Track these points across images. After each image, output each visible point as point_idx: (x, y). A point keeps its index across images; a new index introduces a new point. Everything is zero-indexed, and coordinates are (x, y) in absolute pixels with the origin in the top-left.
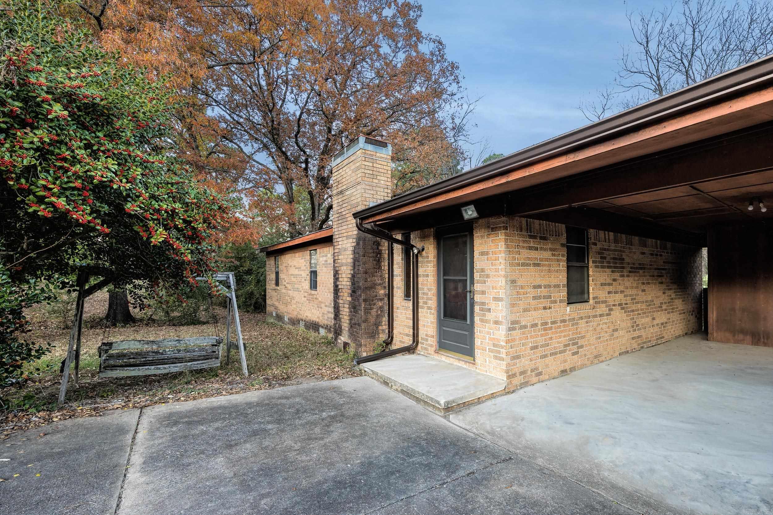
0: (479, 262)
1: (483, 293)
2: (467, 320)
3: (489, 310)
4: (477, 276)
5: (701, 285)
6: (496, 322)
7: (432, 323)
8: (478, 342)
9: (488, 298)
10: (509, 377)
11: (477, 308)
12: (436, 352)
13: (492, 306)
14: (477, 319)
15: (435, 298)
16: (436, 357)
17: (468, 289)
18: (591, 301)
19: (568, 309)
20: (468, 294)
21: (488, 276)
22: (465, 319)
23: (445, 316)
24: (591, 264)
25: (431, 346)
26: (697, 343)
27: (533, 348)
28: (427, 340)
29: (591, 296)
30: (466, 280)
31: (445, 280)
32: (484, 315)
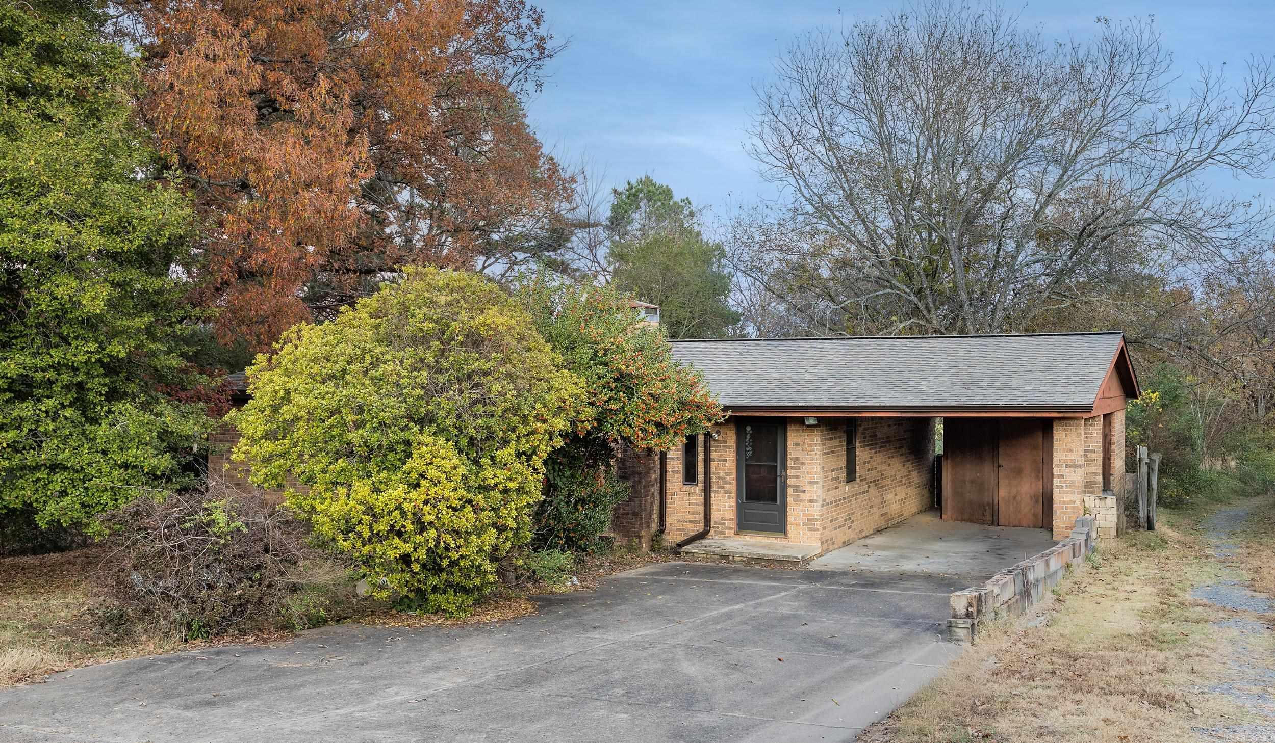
0: (792, 452)
1: (798, 477)
2: (776, 501)
3: (804, 491)
4: (790, 463)
5: (934, 451)
6: (811, 501)
7: (731, 506)
8: (791, 519)
9: (803, 482)
10: (822, 543)
11: (790, 491)
12: (737, 534)
13: (807, 487)
14: (790, 500)
15: (734, 483)
16: (738, 538)
17: (778, 474)
18: (858, 480)
19: (847, 488)
20: (778, 479)
21: (803, 464)
22: (774, 499)
23: (747, 499)
24: (858, 445)
25: (730, 529)
26: (928, 519)
27: (831, 521)
28: (724, 524)
29: (858, 475)
30: (776, 466)
31: (746, 465)
32: (799, 496)
